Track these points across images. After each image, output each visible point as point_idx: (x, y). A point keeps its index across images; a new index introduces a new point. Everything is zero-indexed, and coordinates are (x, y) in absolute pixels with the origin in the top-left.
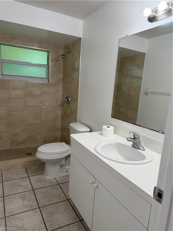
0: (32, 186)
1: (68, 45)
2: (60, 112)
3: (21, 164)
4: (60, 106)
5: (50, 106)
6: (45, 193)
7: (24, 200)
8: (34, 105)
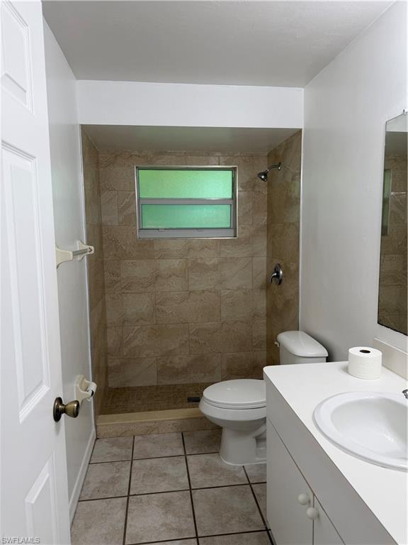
0: (189, 480)
1: (275, 149)
2: (262, 304)
3: (173, 424)
4: (261, 288)
5: (238, 288)
6: (215, 503)
7: (166, 513)
8: (204, 289)
